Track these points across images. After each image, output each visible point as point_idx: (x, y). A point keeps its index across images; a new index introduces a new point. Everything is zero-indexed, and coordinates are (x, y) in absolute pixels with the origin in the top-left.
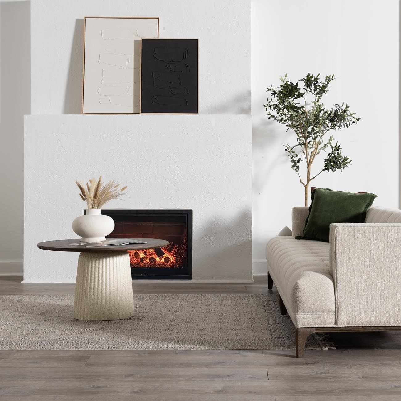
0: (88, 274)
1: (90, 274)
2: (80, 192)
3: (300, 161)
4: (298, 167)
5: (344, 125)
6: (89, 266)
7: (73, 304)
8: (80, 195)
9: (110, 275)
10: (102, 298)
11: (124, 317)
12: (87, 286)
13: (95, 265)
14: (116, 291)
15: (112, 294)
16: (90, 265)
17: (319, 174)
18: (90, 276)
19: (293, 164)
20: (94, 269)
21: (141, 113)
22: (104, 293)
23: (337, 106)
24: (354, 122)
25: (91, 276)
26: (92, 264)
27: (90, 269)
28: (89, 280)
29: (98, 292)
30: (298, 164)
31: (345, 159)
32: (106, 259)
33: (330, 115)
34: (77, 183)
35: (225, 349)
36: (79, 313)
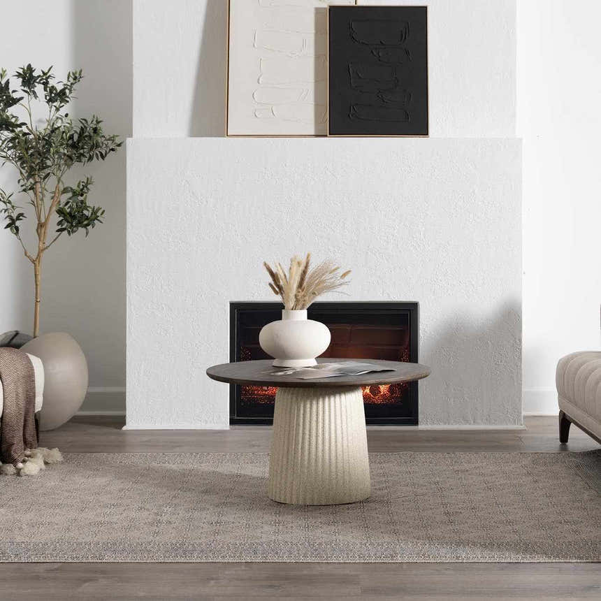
0: (298, 425)
1: (301, 424)
2: (270, 280)
3: (21, 217)
4: (17, 229)
5: (97, 154)
6: (299, 410)
7: (267, 475)
8: (270, 285)
9: (336, 427)
10: (323, 466)
11: (360, 498)
12: (296, 444)
13: (311, 408)
14: (346, 454)
15: (340, 458)
16: (302, 408)
17: (55, 240)
18: (301, 428)
19: (8, 221)
20: (308, 415)
21: (330, 134)
22: (327, 457)
23: (83, 122)
24: (113, 150)
25: (304, 428)
26: (305, 407)
27: (302, 416)
28: (301, 435)
29: (316, 455)
30: (18, 223)
31: (94, 212)
32: (329, 398)
33: (71, 137)
34: (265, 264)
35: (579, 561)
36: (283, 492)
